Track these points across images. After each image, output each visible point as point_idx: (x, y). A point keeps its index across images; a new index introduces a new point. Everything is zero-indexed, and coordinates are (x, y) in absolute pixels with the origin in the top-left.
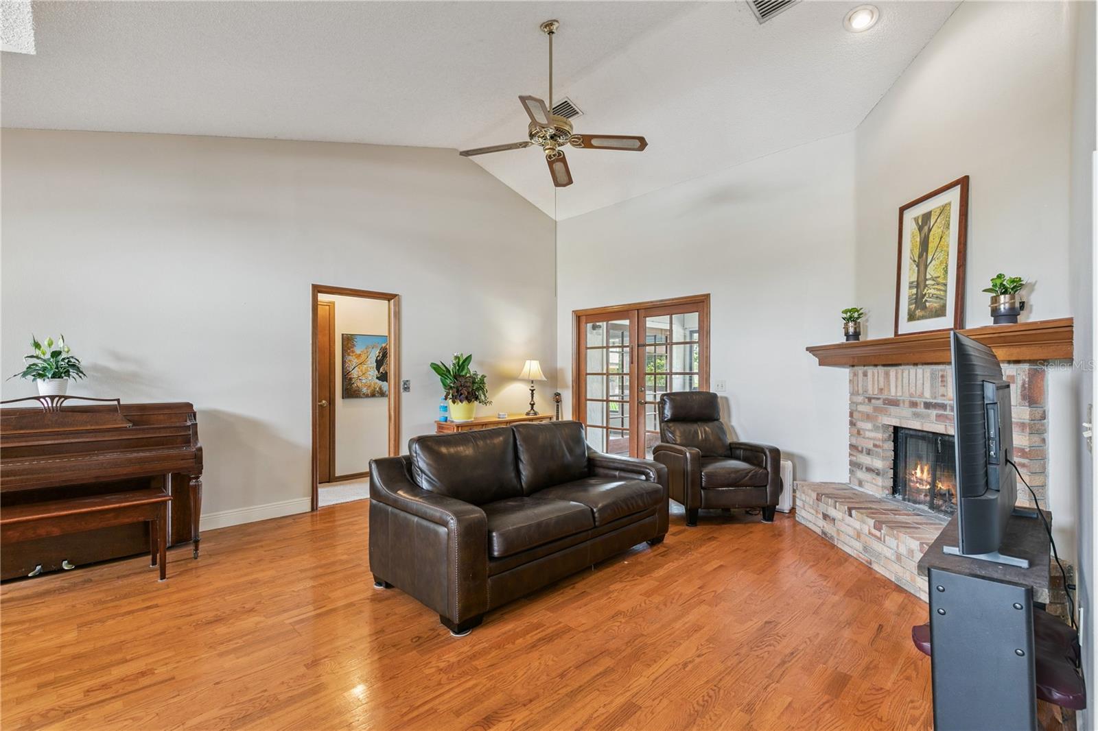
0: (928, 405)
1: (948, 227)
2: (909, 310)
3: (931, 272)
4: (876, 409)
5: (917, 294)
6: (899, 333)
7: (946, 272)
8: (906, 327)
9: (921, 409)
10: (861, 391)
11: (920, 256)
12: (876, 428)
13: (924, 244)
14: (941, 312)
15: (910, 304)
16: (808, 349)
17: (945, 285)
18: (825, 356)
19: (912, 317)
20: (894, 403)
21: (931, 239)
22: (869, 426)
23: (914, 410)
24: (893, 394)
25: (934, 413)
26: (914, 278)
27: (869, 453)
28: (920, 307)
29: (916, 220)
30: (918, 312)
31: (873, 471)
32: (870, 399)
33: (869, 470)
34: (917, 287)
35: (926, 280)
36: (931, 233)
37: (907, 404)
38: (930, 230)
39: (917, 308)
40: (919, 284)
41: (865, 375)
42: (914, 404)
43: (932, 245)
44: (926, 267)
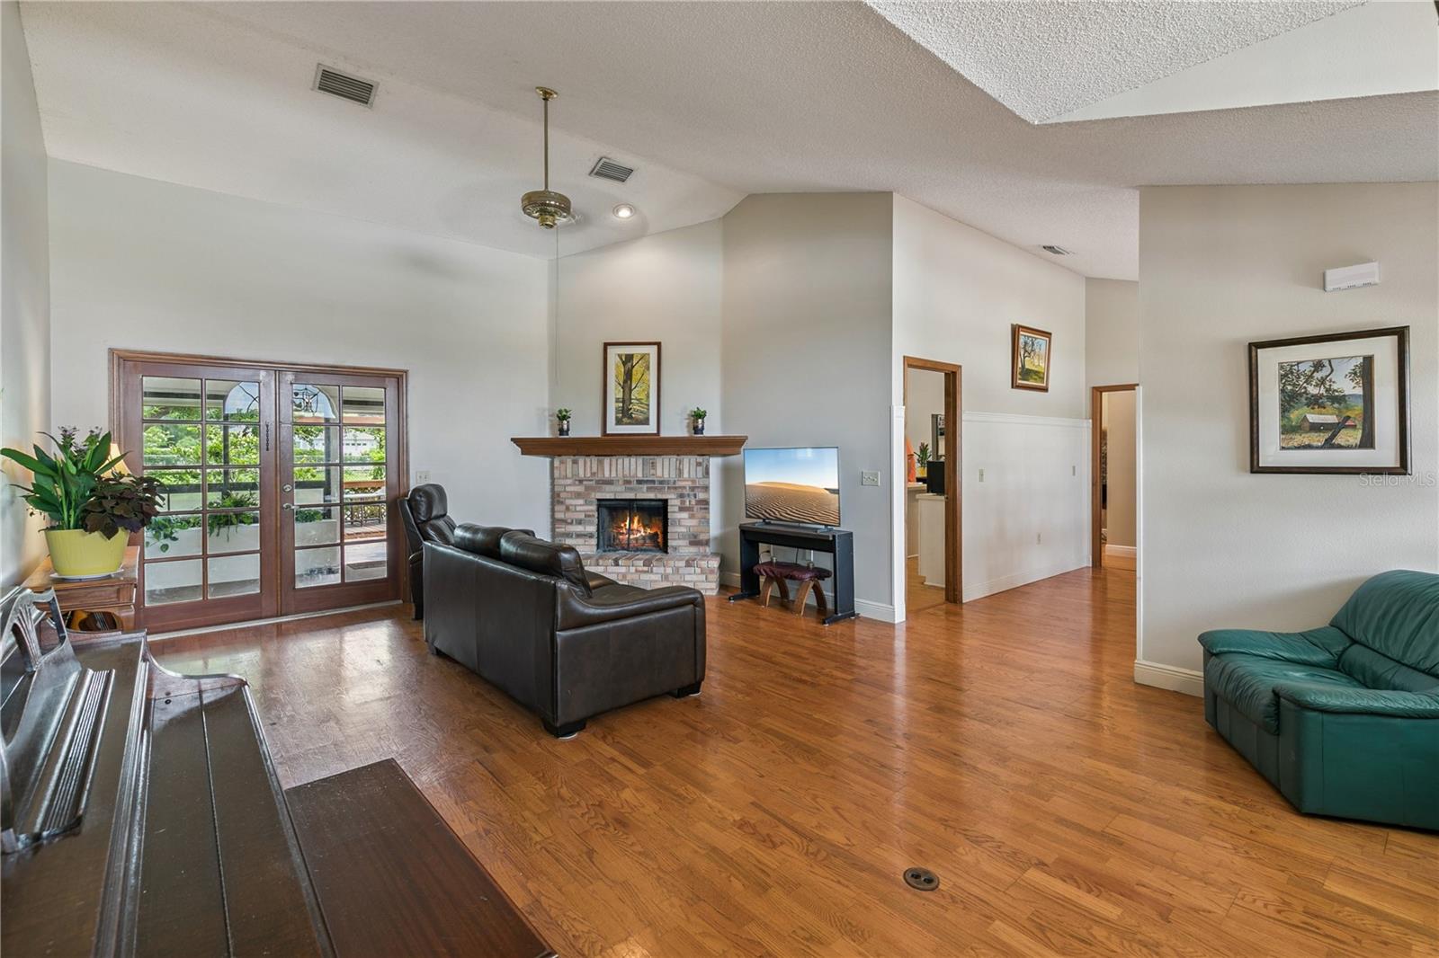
0: (640, 482)
1: (648, 368)
2: (617, 418)
3: (634, 394)
4: (587, 488)
5: (623, 407)
6: (608, 432)
7: (648, 396)
8: (613, 428)
9: (634, 485)
10: (569, 475)
11: (625, 382)
12: (587, 503)
13: (628, 375)
14: (646, 422)
15: (617, 413)
16: (512, 440)
17: (648, 405)
18: (529, 446)
19: (619, 422)
20: (610, 482)
21: (634, 372)
22: (581, 502)
23: (628, 486)
24: (607, 474)
25: (645, 487)
26: (620, 395)
27: (580, 522)
28: (625, 415)
29: (620, 356)
30: (625, 420)
31: (585, 535)
32: (581, 481)
33: (579, 535)
34: (623, 402)
35: (631, 399)
36: (634, 369)
37: (621, 482)
38: (633, 367)
39: (623, 416)
40: (626, 401)
41: (575, 462)
42: (628, 482)
43: (635, 377)
44: (631, 390)
